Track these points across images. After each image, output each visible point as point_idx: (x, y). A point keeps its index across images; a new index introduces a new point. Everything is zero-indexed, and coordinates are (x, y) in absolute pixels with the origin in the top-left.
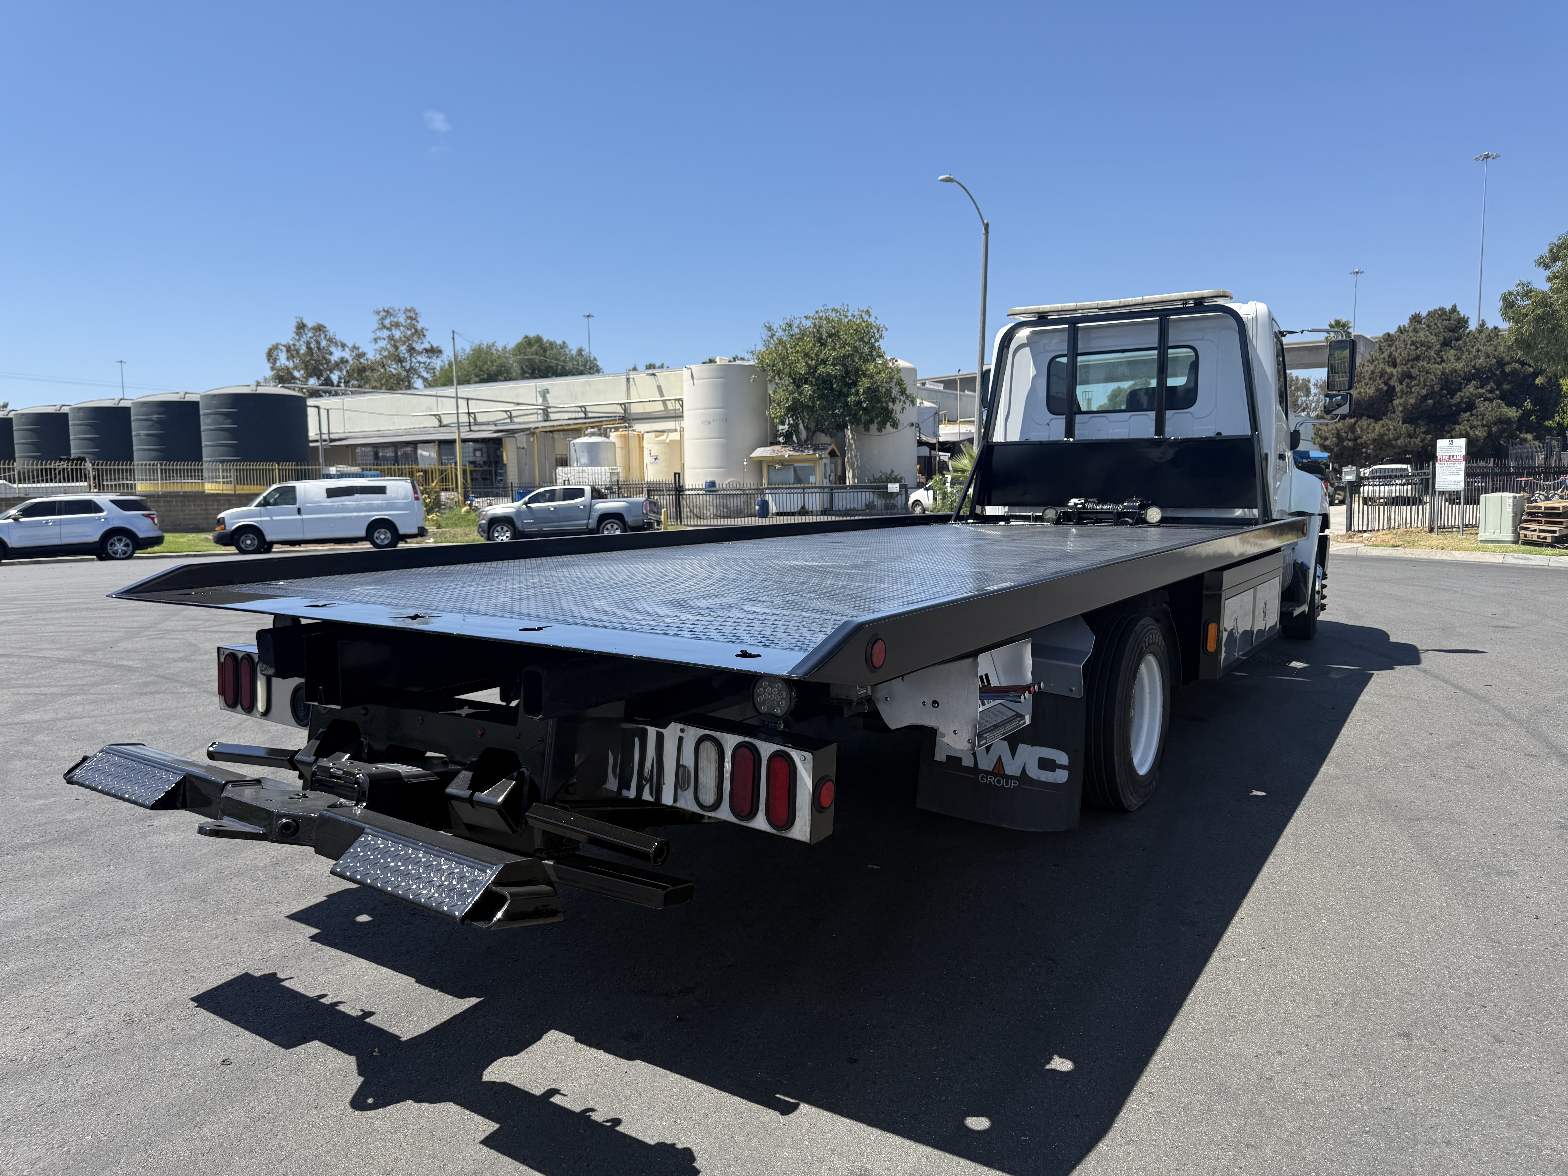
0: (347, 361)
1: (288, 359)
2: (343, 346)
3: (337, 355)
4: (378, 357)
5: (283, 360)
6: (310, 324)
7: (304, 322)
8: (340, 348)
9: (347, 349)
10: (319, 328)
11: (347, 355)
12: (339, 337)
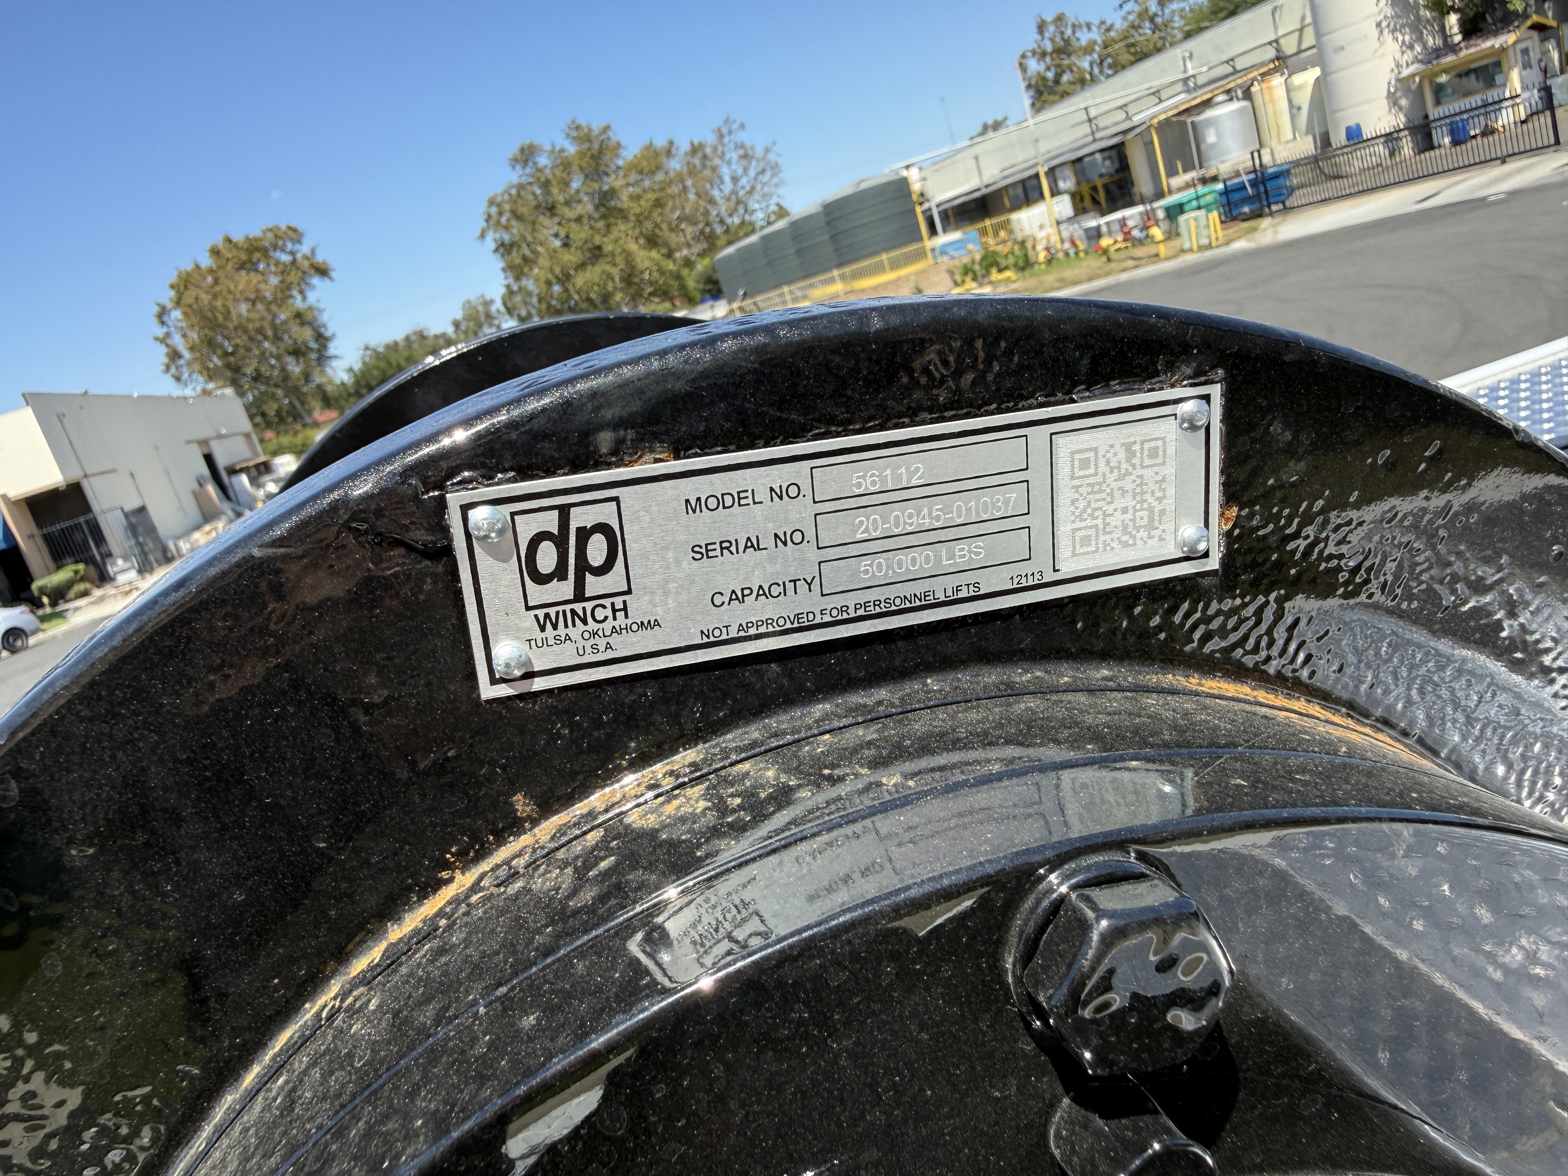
0: (1095, 42)
1: (1039, 61)
2: (1089, 26)
3: (1084, 37)
4: (1126, 24)
5: (1034, 66)
6: (1049, 18)
7: (1045, 17)
8: (1085, 30)
9: (1094, 29)
10: (1060, 19)
11: (1096, 35)
12: (1082, 20)
